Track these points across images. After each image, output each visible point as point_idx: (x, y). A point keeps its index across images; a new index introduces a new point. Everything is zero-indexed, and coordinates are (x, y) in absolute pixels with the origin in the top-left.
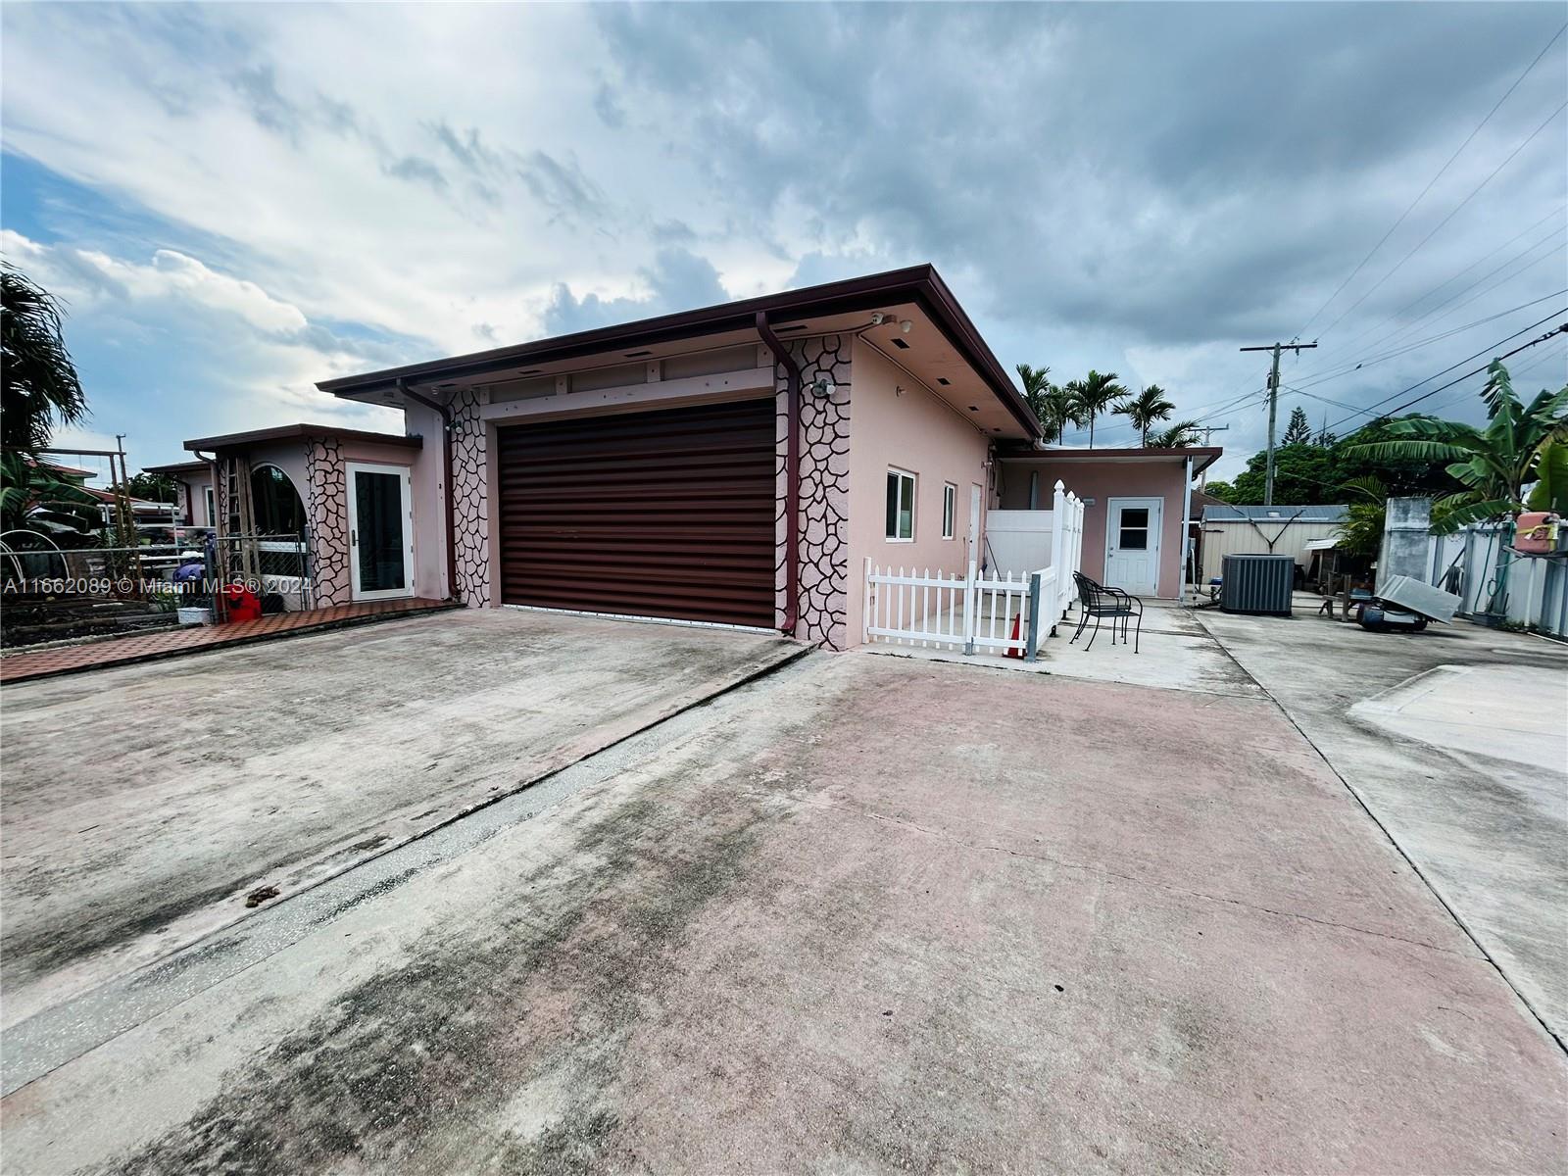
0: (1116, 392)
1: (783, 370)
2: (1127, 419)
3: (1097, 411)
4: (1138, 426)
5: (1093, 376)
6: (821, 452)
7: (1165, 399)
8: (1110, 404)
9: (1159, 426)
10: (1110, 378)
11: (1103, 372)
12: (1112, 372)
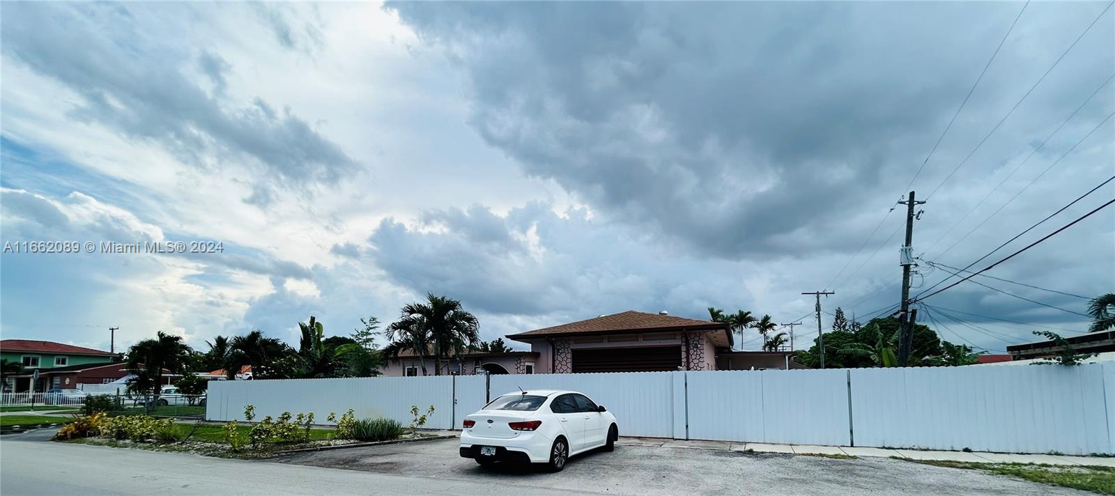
0: (751, 319)
1: (684, 339)
2: (756, 330)
3: (744, 327)
4: (761, 332)
5: (741, 313)
6: (696, 361)
7: (771, 321)
8: (749, 324)
9: (772, 334)
10: (749, 313)
11: (745, 311)
12: (748, 311)
